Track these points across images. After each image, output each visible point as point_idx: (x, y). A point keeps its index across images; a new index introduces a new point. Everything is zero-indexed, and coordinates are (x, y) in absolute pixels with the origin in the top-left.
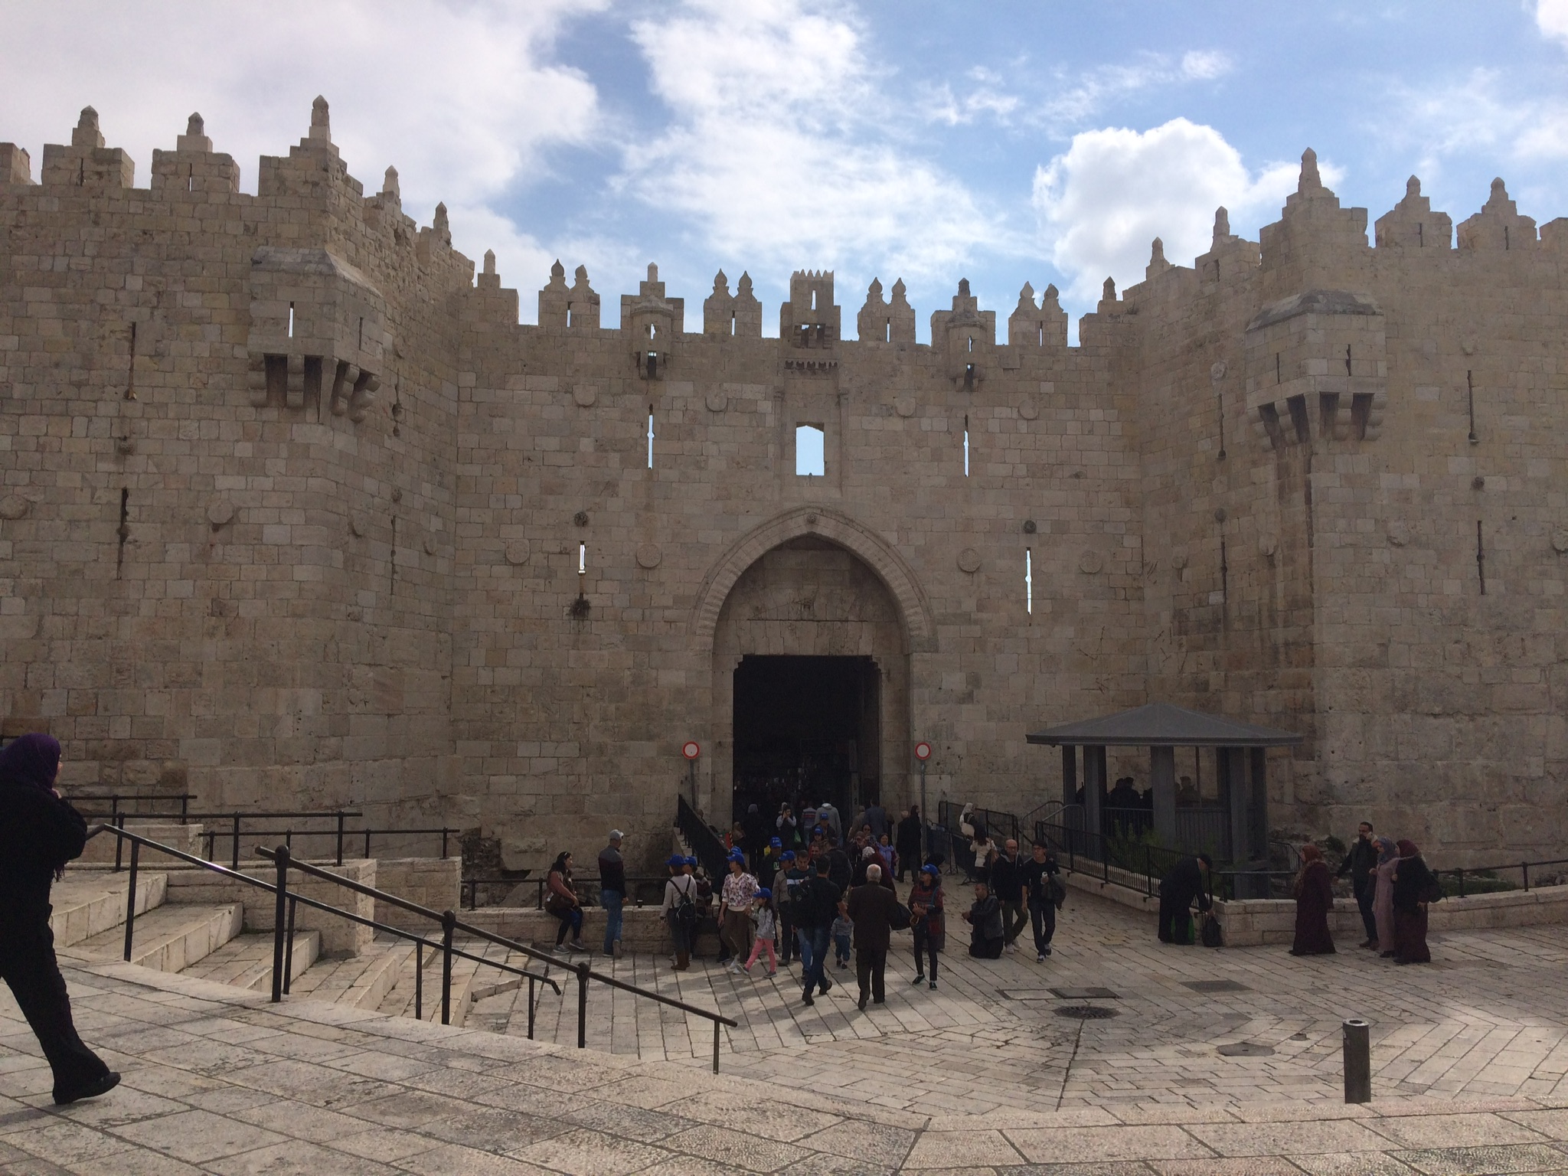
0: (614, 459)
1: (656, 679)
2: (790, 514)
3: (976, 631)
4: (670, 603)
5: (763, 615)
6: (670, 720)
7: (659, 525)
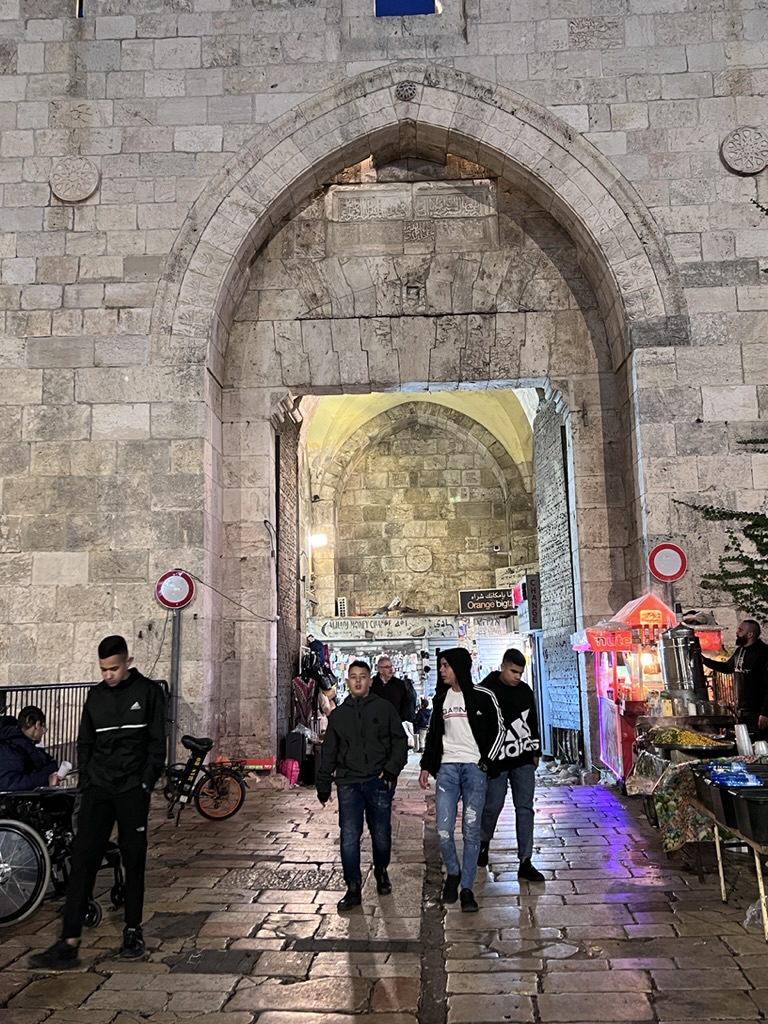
1: (89, 422)
4: (118, 272)
5: (326, 309)
6: (119, 505)
7: (96, 121)
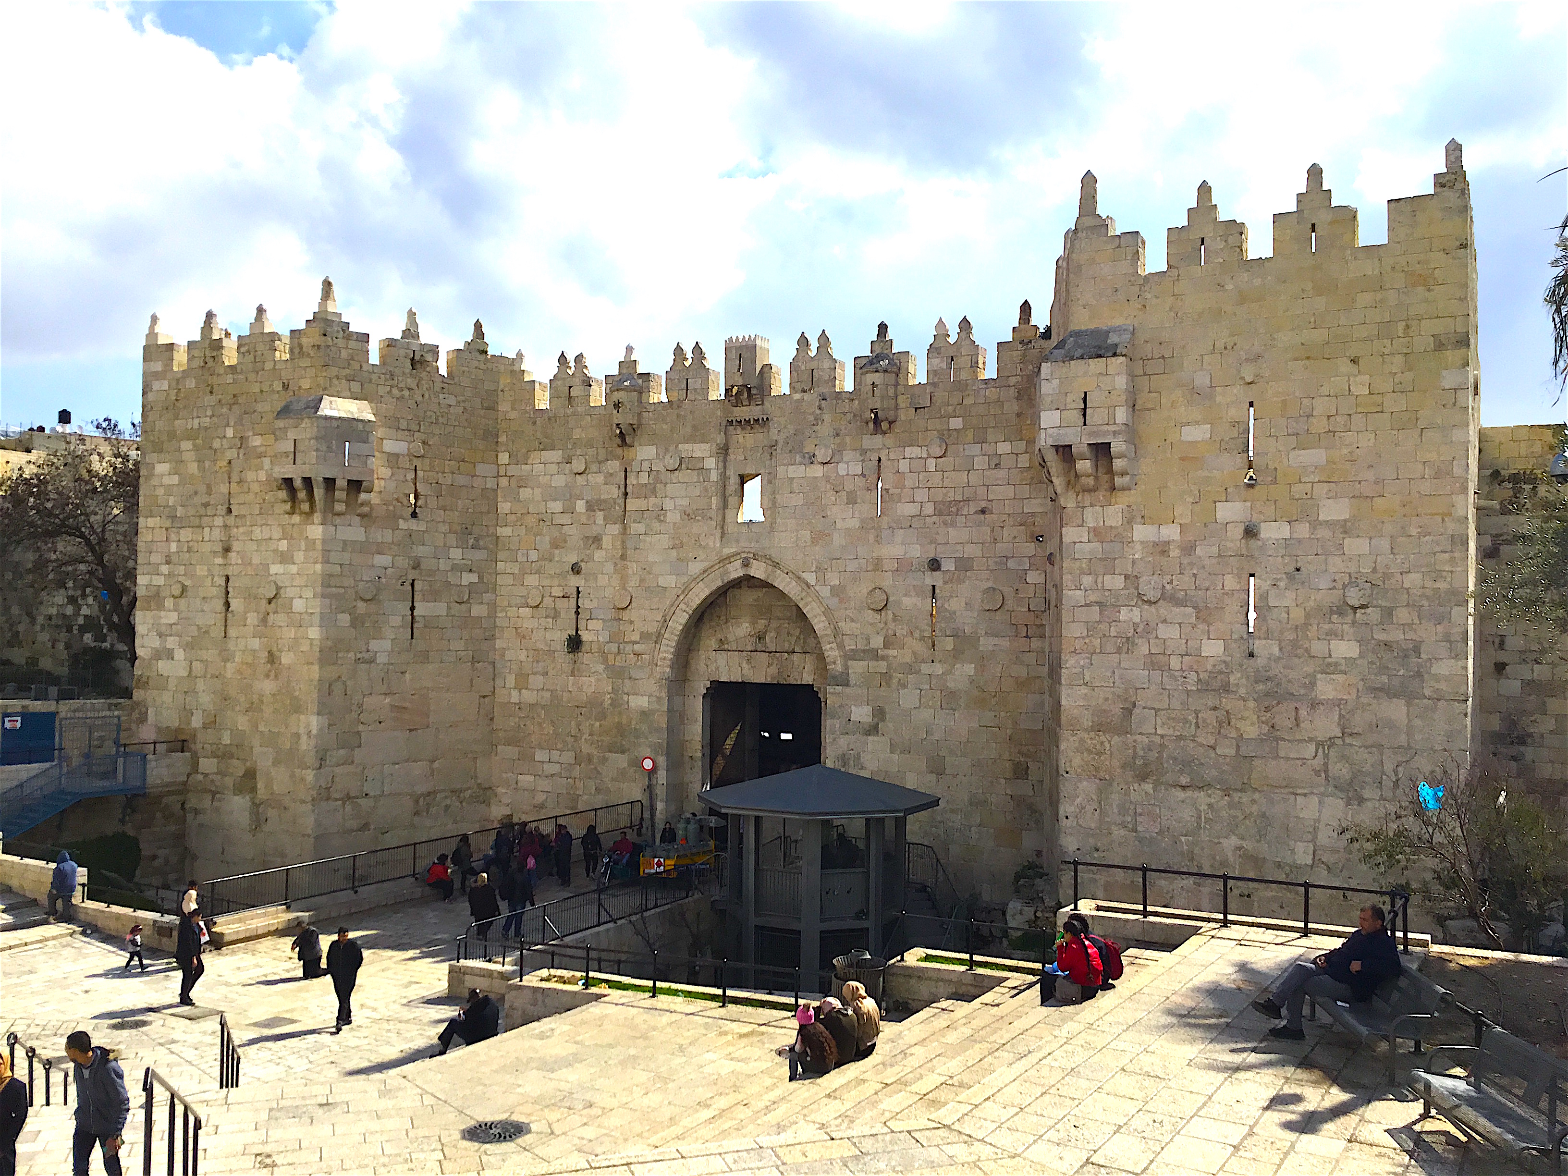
0: (600, 515)
1: (628, 703)
2: (728, 559)
3: (882, 666)
4: (638, 639)
5: (726, 647)
6: (637, 737)
7: (630, 572)
